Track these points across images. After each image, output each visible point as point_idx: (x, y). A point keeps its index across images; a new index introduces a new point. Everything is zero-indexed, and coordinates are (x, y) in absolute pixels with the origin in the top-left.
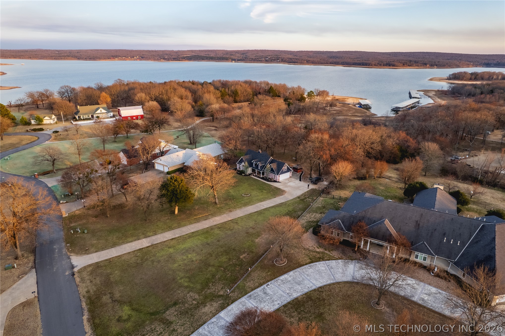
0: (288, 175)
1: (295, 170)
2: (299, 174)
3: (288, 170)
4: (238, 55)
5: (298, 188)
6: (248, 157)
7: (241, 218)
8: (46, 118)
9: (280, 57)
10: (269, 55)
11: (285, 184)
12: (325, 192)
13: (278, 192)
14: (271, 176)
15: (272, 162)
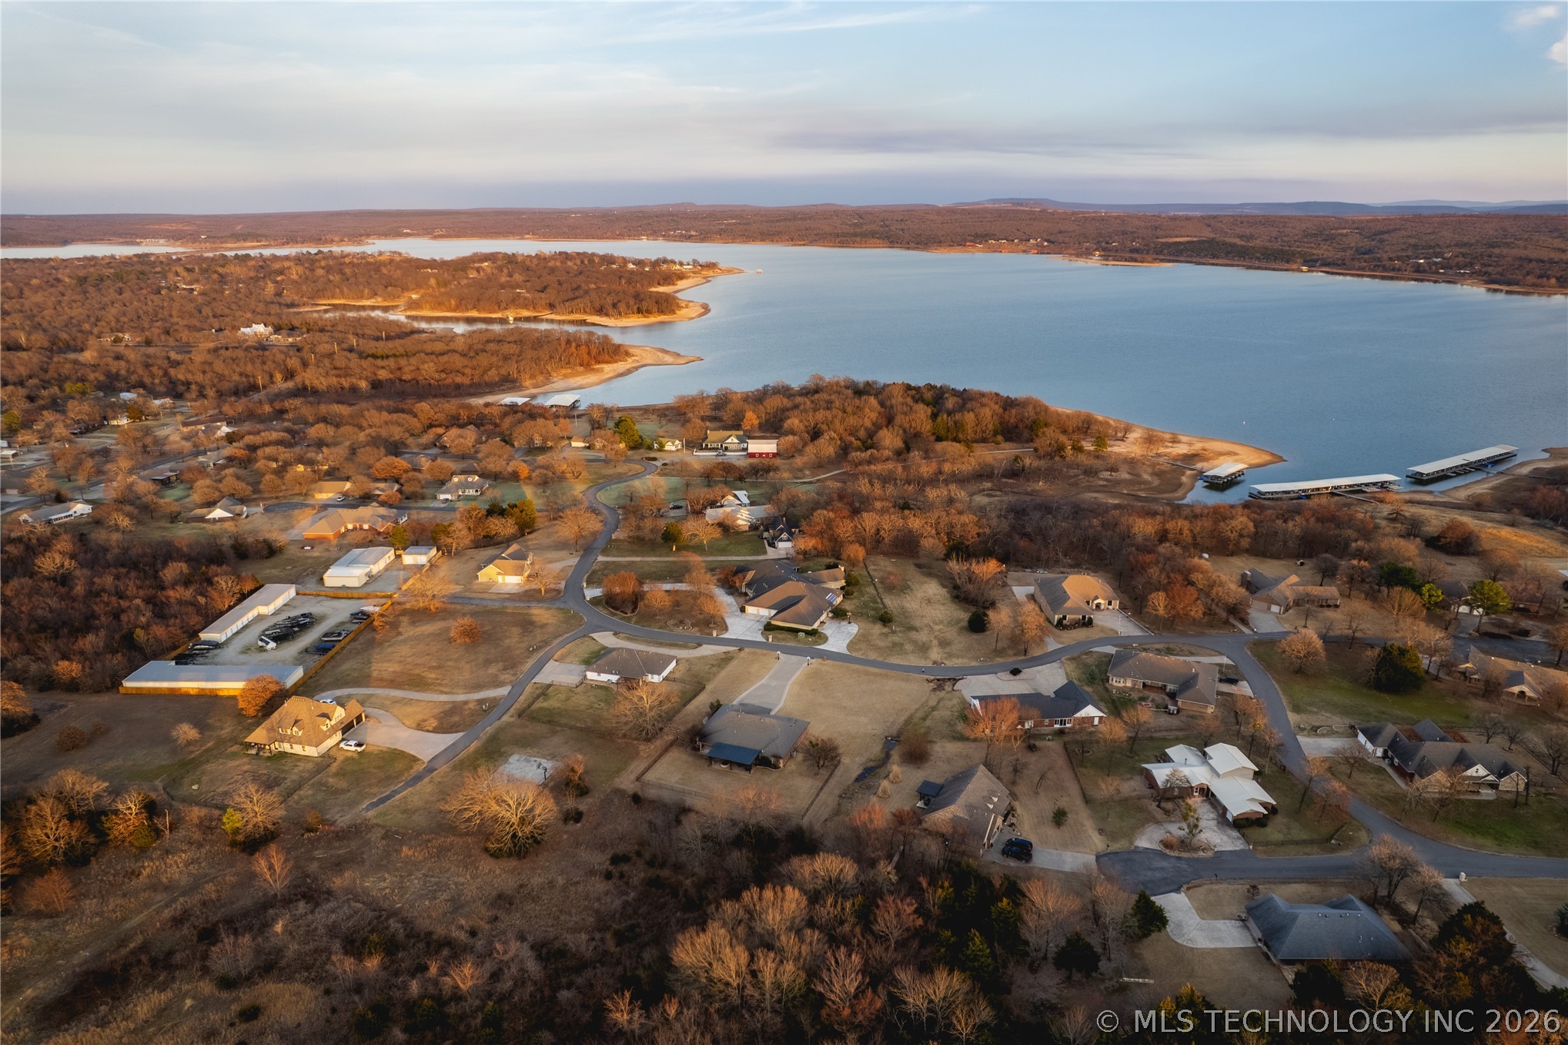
8: (669, 443)
10: (1459, 245)
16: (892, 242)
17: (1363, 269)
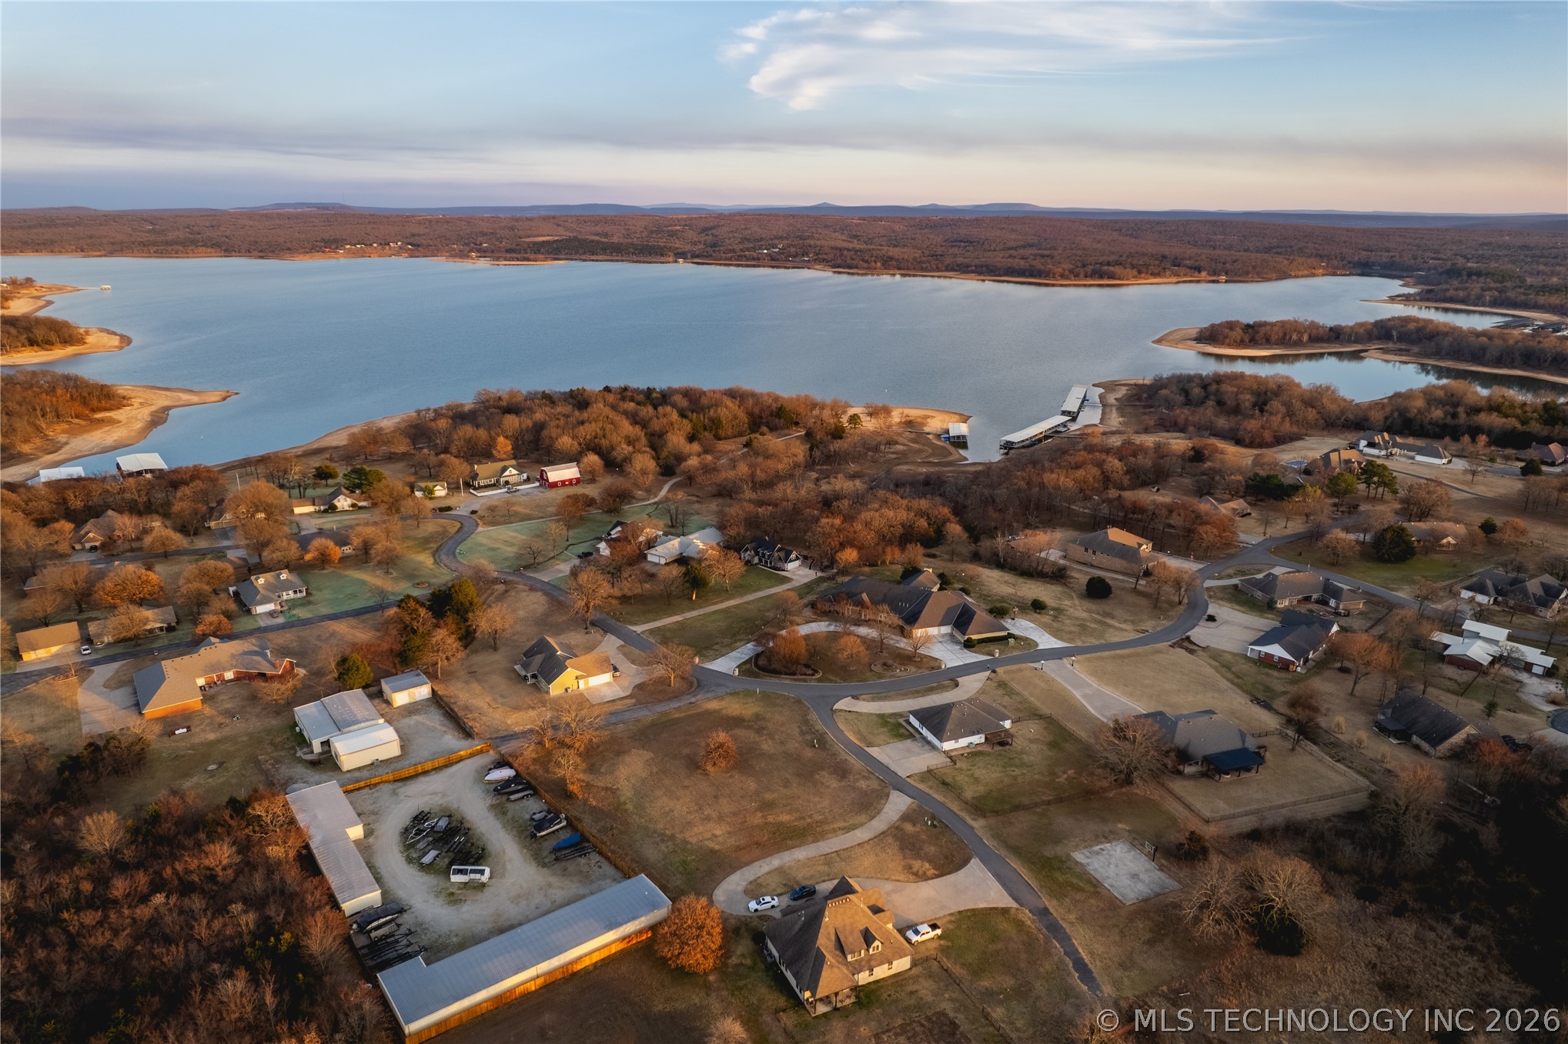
0: (797, 563)
1: (805, 558)
2: (809, 562)
3: (797, 558)
4: (690, 234)
5: (807, 576)
6: (753, 545)
7: (753, 601)
8: (438, 488)
9: (812, 242)
10: (781, 238)
11: (793, 573)
12: (832, 578)
13: (786, 580)
14: (779, 565)
15: (780, 550)
16: (226, 251)
17: (730, 259)
